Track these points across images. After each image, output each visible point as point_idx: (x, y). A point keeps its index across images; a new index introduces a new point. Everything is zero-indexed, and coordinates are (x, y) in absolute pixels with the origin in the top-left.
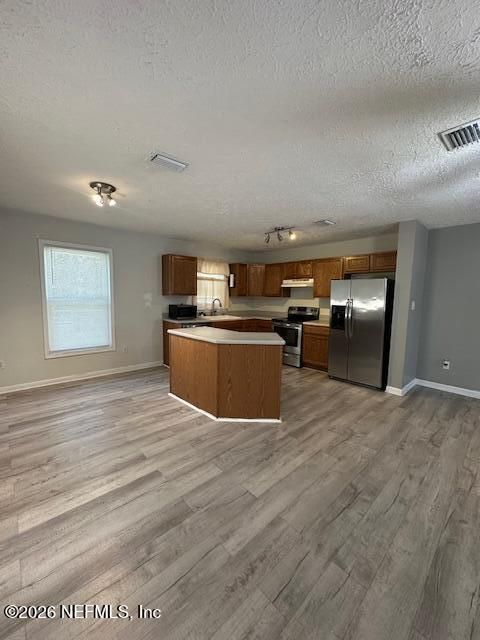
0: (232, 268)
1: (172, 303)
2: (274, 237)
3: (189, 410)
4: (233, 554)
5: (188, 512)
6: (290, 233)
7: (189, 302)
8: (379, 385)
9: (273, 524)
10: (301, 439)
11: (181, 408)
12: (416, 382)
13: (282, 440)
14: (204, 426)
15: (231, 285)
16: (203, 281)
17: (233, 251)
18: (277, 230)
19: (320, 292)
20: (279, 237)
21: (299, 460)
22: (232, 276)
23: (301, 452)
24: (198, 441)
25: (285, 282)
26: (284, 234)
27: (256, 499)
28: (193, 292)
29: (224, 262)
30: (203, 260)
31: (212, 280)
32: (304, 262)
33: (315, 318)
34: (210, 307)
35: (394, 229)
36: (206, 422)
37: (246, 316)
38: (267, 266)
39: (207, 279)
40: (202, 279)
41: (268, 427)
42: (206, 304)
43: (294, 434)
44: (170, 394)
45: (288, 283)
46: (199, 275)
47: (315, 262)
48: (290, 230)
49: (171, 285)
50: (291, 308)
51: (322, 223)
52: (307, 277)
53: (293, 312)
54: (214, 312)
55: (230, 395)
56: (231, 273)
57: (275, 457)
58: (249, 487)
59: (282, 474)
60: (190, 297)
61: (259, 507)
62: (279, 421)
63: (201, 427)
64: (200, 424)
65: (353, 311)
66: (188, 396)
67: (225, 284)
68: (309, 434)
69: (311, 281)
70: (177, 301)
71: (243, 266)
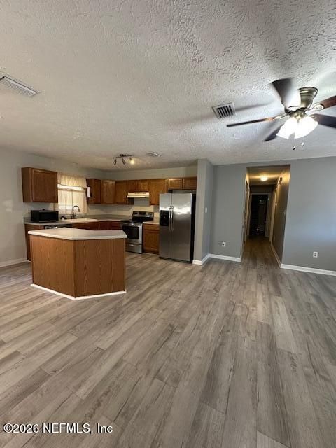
0: (89, 182)
1: (33, 209)
2: (119, 160)
3: (51, 295)
4: (84, 398)
5: (45, 377)
6: (131, 159)
7: (50, 207)
8: (189, 260)
9: (117, 366)
10: (139, 302)
11: (43, 295)
12: (209, 256)
13: (126, 305)
14: (64, 305)
15: (89, 195)
16: (62, 191)
17: (88, 169)
18: (122, 156)
19: (153, 202)
20: (124, 162)
21: (137, 317)
22: (89, 188)
23: (139, 310)
24: (58, 318)
25: (129, 194)
26: (126, 160)
27: (103, 352)
28: (55, 200)
29: (82, 177)
30: (62, 174)
31: (72, 190)
32: (143, 181)
33: (151, 219)
34: (70, 212)
35: (194, 163)
36: (65, 302)
37: (101, 218)
38: (117, 182)
39: (66, 190)
40: (62, 190)
41: (117, 298)
42: (66, 210)
43: (135, 300)
44: (33, 285)
45: (131, 195)
46: (59, 186)
47: (150, 181)
48: (131, 157)
49: (32, 194)
50: (134, 213)
51: (152, 154)
52: (145, 191)
53: (136, 215)
54: (74, 216)
55: (86, 279)
56: (88, 186)
57: (120, 318)
58: (99, 345)
59: (124, 329)
60: (52, 204)
61: (107, 356)
62: (125, 292)
63: (61, 307)
64: (60, 305)
65: (174, 214)
66: (50, 285)
67: (83, 194)
68: (147, 297)
69: (148, 193)
70: (39, 207)
71: (97, 181)
